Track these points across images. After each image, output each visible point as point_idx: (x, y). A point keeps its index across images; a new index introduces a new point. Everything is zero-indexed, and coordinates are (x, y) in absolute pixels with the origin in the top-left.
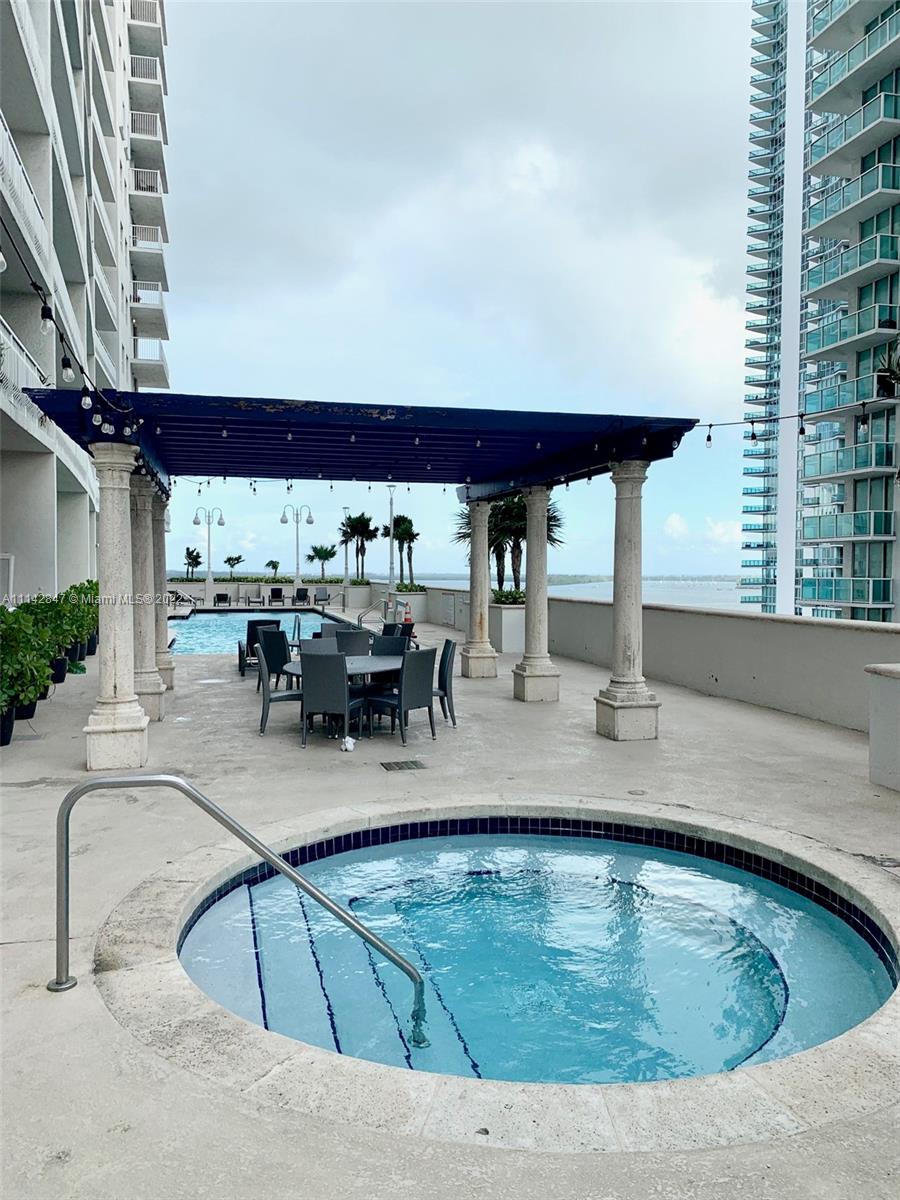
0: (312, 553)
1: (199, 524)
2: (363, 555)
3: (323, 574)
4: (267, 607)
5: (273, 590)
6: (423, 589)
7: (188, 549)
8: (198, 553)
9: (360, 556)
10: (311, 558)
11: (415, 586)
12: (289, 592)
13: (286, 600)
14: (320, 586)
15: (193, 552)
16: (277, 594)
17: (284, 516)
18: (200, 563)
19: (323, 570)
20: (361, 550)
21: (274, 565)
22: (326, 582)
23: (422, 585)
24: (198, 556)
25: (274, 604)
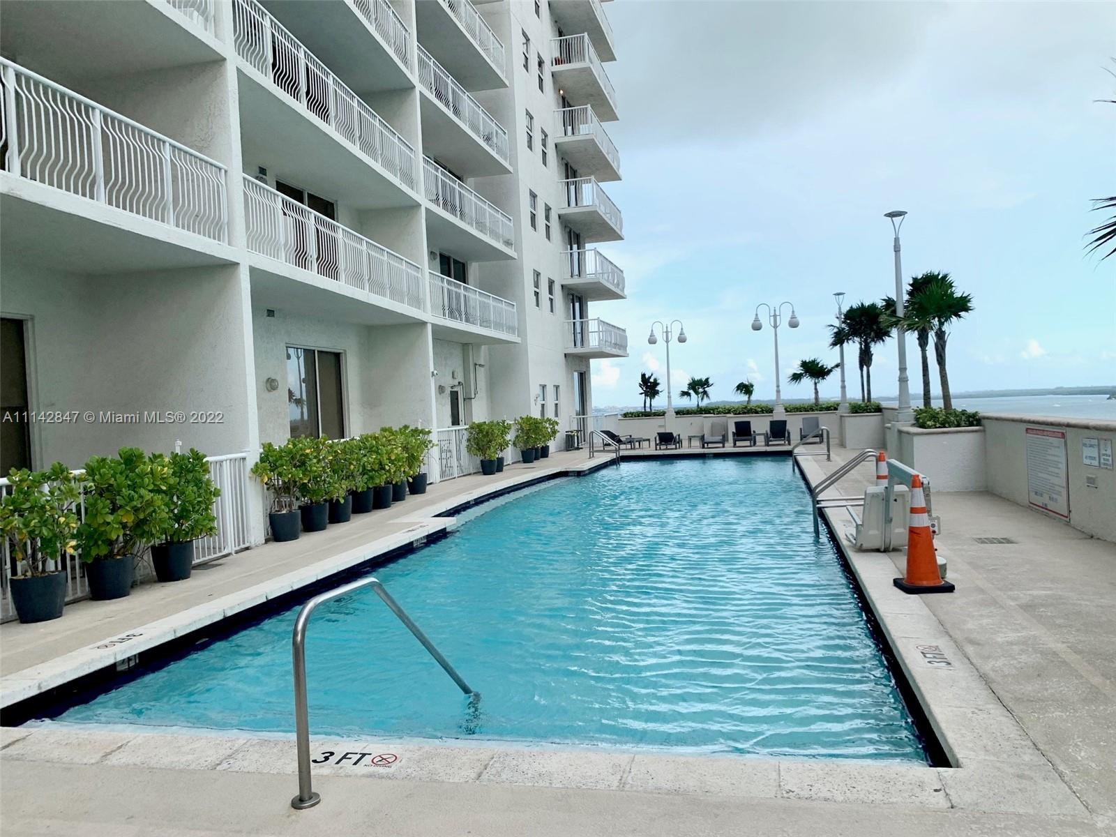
0: (799, 371)
1: (655, 343)
2: (868, 365)
3: (817, 398)
4: (729, 448)
5: (737, 424)
6: (974, 420)
7: (643, 376)
8: (655, 380)
9: (865, 368)
10: (796, 377)
11: (955, 414)
12: (760, 425)
13: (757, 438)
14: (811, 415)
15: (650, 378)
16: (743, 431)
17: (757, 320)
18: (657, 392)
19: (817, 392)
20: (865, 358)
21: (746, 388)
22: (821, 409)
23: (970, 410)
24: (656, 384)
25: (738, 443)
